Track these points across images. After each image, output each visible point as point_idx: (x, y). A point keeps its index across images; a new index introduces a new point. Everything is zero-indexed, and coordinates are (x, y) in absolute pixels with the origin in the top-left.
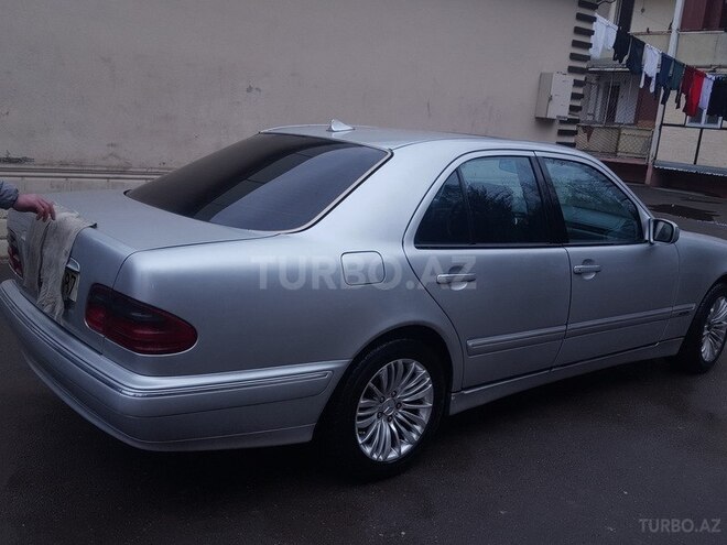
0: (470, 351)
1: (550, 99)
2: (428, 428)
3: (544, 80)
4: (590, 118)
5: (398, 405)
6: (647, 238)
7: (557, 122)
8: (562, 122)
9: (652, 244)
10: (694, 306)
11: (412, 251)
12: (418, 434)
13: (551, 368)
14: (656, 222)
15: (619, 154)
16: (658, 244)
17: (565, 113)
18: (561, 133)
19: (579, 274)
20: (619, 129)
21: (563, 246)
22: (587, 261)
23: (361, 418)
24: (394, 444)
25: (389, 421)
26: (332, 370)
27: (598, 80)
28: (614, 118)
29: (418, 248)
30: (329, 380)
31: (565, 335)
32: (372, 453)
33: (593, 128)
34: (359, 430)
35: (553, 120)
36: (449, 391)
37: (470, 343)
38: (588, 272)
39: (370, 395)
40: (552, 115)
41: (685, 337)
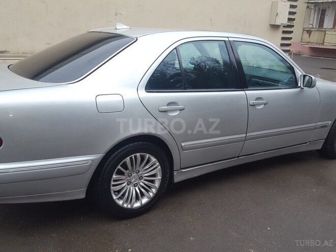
0: (183, 149)
1: (277, 15)
2: (159, 190)
3: (274, 6)
4: (311, 26)
5: (141, 178)
6: (299, 85)
7: (282, 27)
8: (284, 27)
9: (302, 89)
10: (330, 122)
11: (144, 94)
12: (153, 193)
13: (239, 157)
14: (304, 76)
15: (324, 44)
16: (306, 88)
17: (286, 22)
18: (284, 32)
19: (253, 105)
20: (325, 31)
21: (244, 90)
22: (258, 99)
23: (114, 185)
24: (137, 198)
25: (135, 186)
26: (92, 160)
27: (315, 6)
28: (323, 26)
29: (147, 92)
30: (90, 166)
31: (246, 139)
32: (123, 204)
33: (312, 31)
34: (114, 192)
35: (280, 26)
36: (172, 170)
37: (183, 144)
38: (260, 104)
39: (120, 173)
40: (278, 23)
41: (326, 139)
